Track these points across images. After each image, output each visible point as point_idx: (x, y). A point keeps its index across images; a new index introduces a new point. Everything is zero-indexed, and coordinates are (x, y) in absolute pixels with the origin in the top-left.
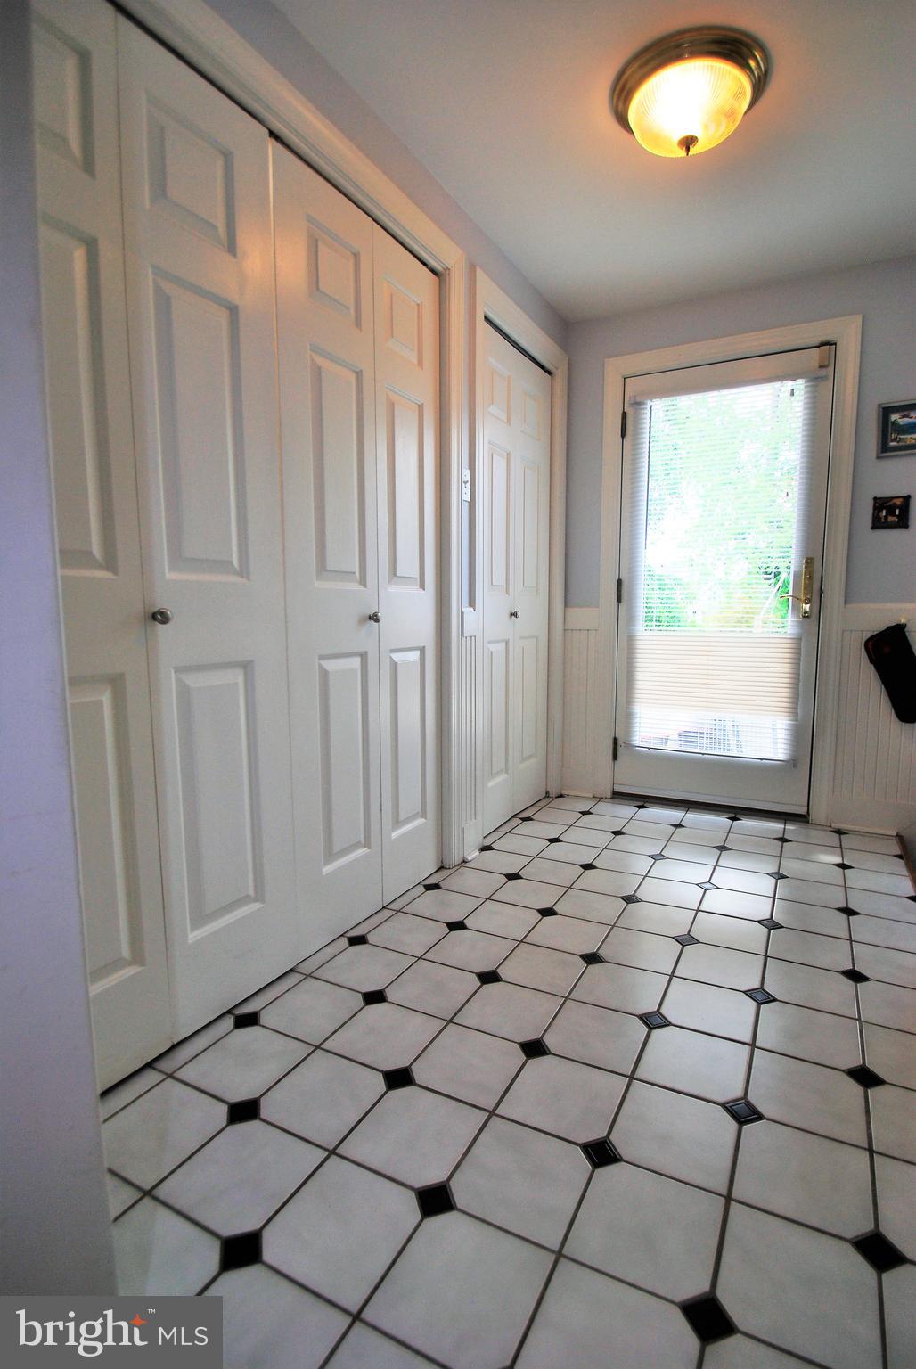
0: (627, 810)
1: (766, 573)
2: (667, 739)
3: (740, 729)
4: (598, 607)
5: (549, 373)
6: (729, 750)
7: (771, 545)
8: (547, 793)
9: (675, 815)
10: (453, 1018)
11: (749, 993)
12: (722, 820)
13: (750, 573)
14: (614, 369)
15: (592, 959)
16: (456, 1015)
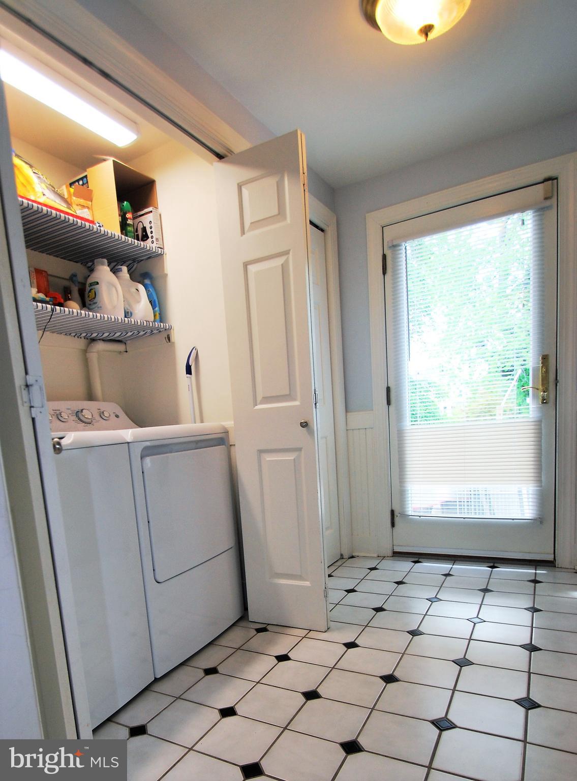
0: (405, 566)
1: (503, 371)
2: (431, 509)
3: (491, 496)
4: (373, 410)
5: (322, 230)
6: (483, 514)
7: (507, 348)
8: (342, 555)
9: (445, 567)
10: (287, 726)
11: (519, 702)
12: (484, 569)
13: (490, 373)
14: (374, 221)
15: (389, 679)
16: (289, 723)
